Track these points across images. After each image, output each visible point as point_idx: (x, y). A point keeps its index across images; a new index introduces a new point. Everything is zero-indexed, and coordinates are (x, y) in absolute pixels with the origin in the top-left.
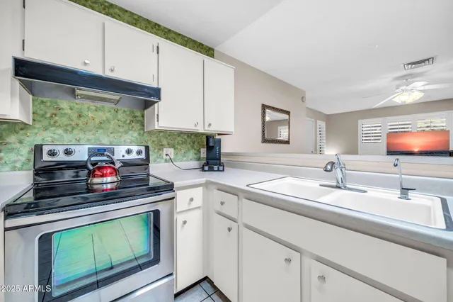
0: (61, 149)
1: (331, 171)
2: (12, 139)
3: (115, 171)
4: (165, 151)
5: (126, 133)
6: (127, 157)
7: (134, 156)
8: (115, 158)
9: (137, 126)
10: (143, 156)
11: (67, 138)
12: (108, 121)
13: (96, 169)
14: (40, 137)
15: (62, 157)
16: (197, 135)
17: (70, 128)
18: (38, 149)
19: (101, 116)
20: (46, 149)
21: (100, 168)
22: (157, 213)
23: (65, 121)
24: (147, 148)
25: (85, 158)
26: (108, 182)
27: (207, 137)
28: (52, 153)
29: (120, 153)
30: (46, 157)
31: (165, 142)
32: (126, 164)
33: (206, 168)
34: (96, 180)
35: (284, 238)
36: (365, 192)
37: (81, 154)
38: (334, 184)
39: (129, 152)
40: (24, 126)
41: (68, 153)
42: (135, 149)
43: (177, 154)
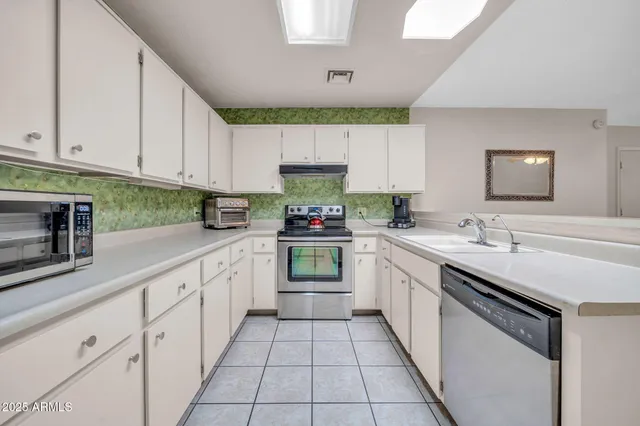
0: (296, 208)
1: (464, 226)
2: (277, 202)
3: (322, 223)
4: (359, 209)
5: (330, 196)
6: (330, 213)
7: (335, 213)
8: (322, 214)
9: (338, 191)
10: (341, 213)
11: (299, 201)
12: (320, 189)
13: (312, 221)
14: (288, 201)
15: (296, 213)
16: (381, 195)
17: (300, 195)
18: (287, 207)
19: (316, 186)
20: (290, 208)
21: (315, 219)
22: (340, 250)
23: (298, 191)
24: (344, 207)
25: (306, 213)
26: (318, 227)
27: (394, 198)
28: (292, 210)
29: (325, 211)
30: (290, 213)
31: (359, 202)
32: (329, 218)
33: (392, 225)
34: (311, 227)
35: (402, 267)
36: (495, 246)
37: (304, 211)
38: (476, 240)
39: (331, 210)
40: (281, 196)
41: (299, 210)
42: (335, 208)
43: (368, 212)
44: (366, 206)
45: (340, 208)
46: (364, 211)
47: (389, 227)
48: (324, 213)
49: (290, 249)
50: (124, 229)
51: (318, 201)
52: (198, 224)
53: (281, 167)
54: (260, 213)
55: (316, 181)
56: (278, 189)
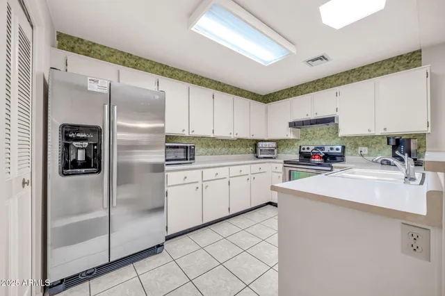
0: (306, 147)
2: (296, 144)
3: (321, 157)
4: (360, 149)
5: (334, 139)
6: (331, 151)
7: (334, 151)
10: (340, 151)
11: (310, 143)
12: (325, 134)
13: (313, 156)
14: (301, 143)
15: (306, 150)
17: (310, 139)
18: (300, 147)
19: (322, 132)
20: (302, 147)
21: (315, 155)
23: (309, 136)
24: (344, 148)
26: (317, 160)
27: (388, 139)
28: (304, 149)
30: (302, 150)
31: (360, 143)
32: (328, 155)
34: (312, 160)
37: (311, 150)
39: (332, 149)
40: (298, 140)
41: (308, 149)
42: (335, 147)
43: (370, 151)
44: (367, 146)
45: (340, 147)
46: (365, 150)
47: (382, 164)
48: (326, 151)
49: (290, 171)
50: (216, 155)
51: (324, 143)
52: (252, 155)
53: (290, 123)
54: (286, 151)
55: (322, 129)
56: (291, 136)
